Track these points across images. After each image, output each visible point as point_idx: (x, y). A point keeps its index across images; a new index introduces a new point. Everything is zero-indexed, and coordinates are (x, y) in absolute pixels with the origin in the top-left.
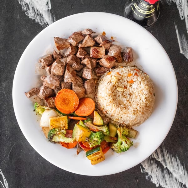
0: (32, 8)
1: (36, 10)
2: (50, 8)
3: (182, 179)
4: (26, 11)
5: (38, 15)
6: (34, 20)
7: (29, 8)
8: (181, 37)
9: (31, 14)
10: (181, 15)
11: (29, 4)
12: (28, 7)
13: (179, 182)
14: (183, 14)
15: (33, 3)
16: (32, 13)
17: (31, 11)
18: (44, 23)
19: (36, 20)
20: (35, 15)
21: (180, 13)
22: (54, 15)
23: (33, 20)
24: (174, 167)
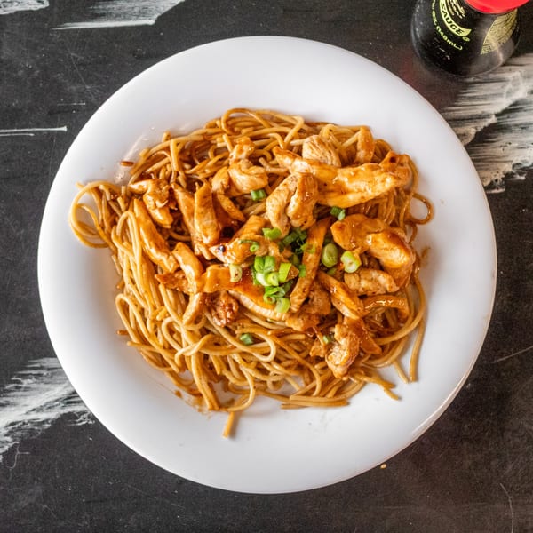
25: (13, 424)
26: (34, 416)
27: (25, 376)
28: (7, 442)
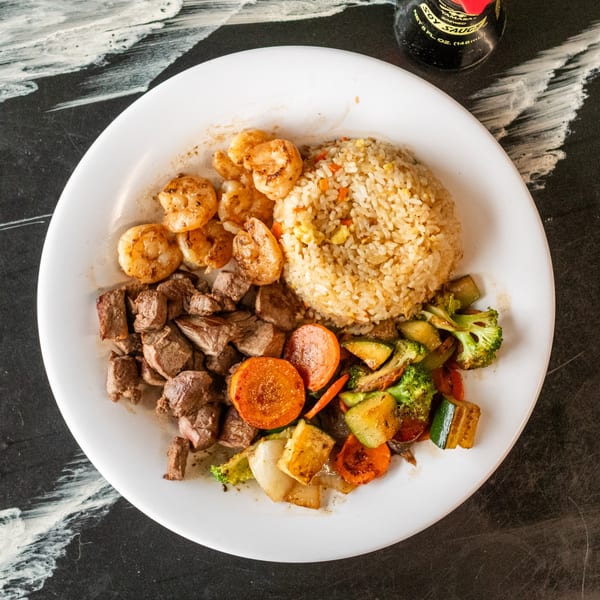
0: (18, 569)
1: (25, 558)
2: (17, 511)
3: (539, 82)
4: (28, 587)
5: (42, 548)
6: (59, 561)
7: (19, 580)
8: (94, 90)
9: (40, 573)
10: (24, 91)
11: (5, 582)
12: (14, 583)
13: (548, 90)
14: (20, 83)
15: (3, 568)
16: (34, 570)
17: (27, 573)
18: (66, 528)
19: (58, 554)
20: (41, 560)
21: (17, 94)
22: (39, 497)
23: (57, 564)
24: (503, 105)
25: (70, 516)
26: (90, 504)
27: (76, 466)
28: (68, 535)
